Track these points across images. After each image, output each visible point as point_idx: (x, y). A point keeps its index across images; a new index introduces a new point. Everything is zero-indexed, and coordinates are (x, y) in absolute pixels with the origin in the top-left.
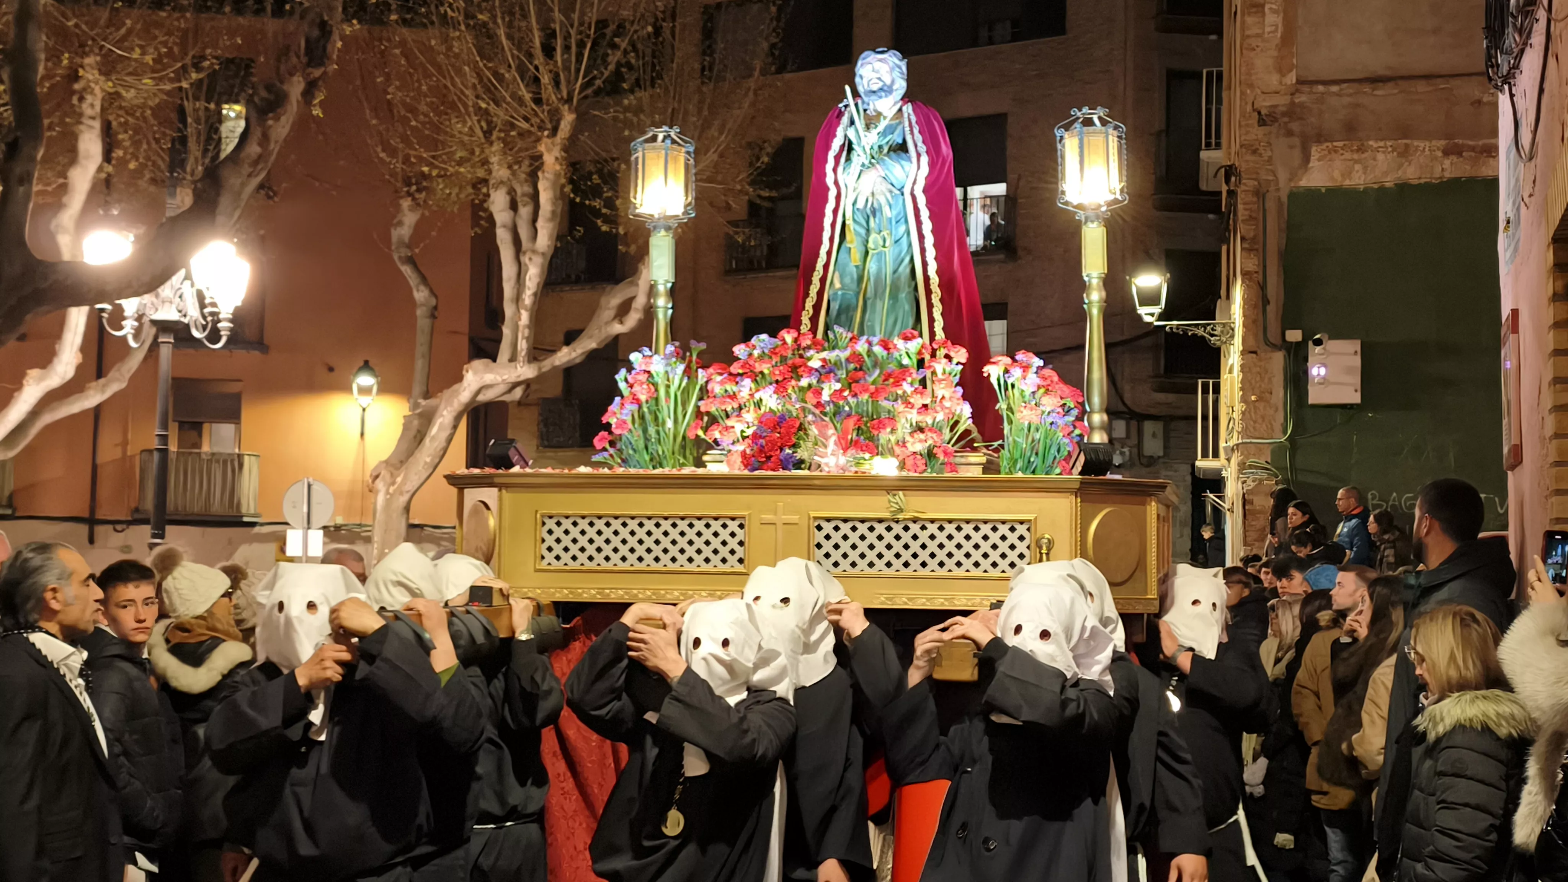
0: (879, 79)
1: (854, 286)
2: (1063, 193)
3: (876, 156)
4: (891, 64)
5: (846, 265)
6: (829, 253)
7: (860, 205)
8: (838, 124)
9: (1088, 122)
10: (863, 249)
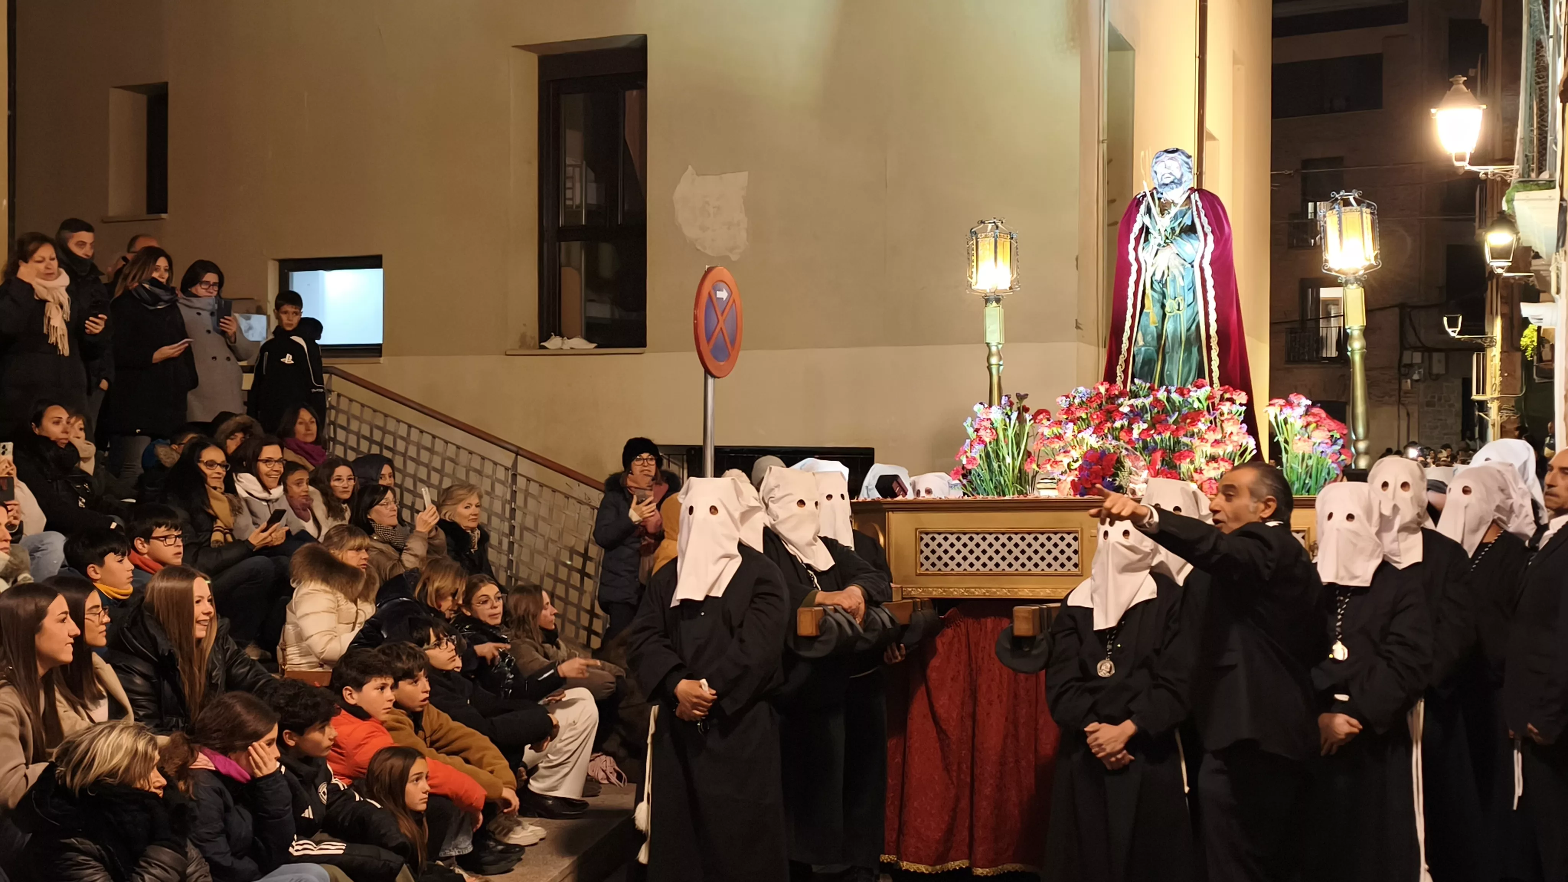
0: (1171, 174)
1: (1155, 343)
2: (1326, 261)
3: (1170, 238)
4: (1180, 161)
5: (1148, 326)
6: (1133, 317)
7: (1158, 277)
8: (1138, 212)
9: (1347, 203)
10: (1161, 312)
